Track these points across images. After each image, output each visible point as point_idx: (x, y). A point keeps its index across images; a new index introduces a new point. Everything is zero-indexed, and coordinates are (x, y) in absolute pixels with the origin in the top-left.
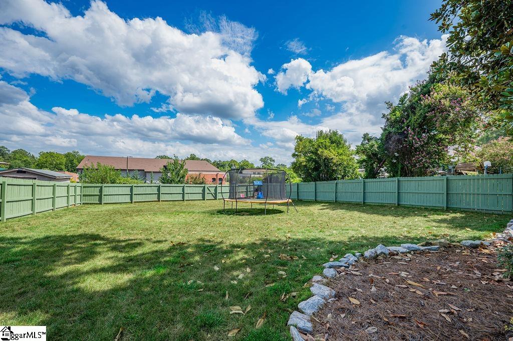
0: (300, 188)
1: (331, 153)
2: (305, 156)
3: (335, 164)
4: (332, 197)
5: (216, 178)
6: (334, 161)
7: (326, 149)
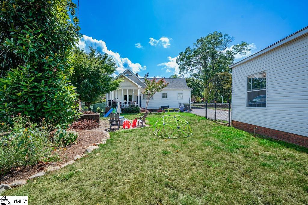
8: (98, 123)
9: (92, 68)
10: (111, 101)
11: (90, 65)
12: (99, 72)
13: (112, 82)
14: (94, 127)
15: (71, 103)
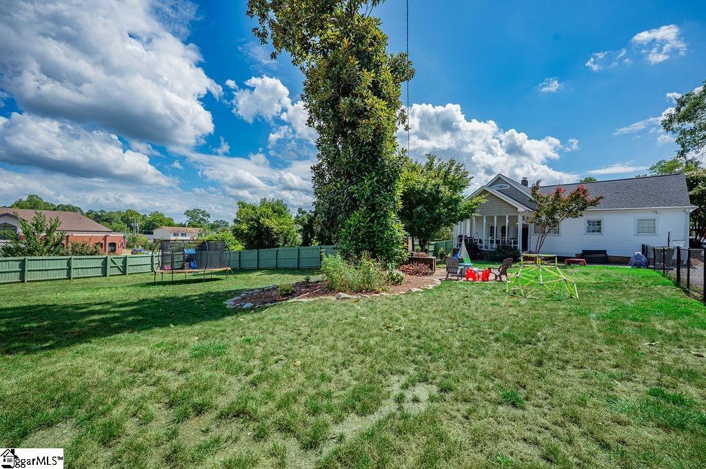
0: (242, 256)
1: (272, 223)
2: (247, 223)
3: (275, 233)
4: (272, 264)
5: (103, 242)
6: (275, 230)
7: (267, 218)
8: (432, 269)
9: (429, 186)
10: (464, 237)
11: (425, 185)
12: (438, 192)
13: (462, 205)
14: (426, 274)
15: (399, 242)
